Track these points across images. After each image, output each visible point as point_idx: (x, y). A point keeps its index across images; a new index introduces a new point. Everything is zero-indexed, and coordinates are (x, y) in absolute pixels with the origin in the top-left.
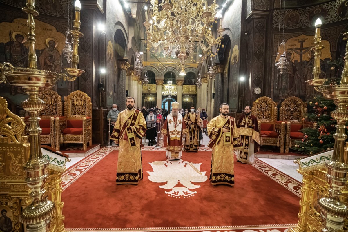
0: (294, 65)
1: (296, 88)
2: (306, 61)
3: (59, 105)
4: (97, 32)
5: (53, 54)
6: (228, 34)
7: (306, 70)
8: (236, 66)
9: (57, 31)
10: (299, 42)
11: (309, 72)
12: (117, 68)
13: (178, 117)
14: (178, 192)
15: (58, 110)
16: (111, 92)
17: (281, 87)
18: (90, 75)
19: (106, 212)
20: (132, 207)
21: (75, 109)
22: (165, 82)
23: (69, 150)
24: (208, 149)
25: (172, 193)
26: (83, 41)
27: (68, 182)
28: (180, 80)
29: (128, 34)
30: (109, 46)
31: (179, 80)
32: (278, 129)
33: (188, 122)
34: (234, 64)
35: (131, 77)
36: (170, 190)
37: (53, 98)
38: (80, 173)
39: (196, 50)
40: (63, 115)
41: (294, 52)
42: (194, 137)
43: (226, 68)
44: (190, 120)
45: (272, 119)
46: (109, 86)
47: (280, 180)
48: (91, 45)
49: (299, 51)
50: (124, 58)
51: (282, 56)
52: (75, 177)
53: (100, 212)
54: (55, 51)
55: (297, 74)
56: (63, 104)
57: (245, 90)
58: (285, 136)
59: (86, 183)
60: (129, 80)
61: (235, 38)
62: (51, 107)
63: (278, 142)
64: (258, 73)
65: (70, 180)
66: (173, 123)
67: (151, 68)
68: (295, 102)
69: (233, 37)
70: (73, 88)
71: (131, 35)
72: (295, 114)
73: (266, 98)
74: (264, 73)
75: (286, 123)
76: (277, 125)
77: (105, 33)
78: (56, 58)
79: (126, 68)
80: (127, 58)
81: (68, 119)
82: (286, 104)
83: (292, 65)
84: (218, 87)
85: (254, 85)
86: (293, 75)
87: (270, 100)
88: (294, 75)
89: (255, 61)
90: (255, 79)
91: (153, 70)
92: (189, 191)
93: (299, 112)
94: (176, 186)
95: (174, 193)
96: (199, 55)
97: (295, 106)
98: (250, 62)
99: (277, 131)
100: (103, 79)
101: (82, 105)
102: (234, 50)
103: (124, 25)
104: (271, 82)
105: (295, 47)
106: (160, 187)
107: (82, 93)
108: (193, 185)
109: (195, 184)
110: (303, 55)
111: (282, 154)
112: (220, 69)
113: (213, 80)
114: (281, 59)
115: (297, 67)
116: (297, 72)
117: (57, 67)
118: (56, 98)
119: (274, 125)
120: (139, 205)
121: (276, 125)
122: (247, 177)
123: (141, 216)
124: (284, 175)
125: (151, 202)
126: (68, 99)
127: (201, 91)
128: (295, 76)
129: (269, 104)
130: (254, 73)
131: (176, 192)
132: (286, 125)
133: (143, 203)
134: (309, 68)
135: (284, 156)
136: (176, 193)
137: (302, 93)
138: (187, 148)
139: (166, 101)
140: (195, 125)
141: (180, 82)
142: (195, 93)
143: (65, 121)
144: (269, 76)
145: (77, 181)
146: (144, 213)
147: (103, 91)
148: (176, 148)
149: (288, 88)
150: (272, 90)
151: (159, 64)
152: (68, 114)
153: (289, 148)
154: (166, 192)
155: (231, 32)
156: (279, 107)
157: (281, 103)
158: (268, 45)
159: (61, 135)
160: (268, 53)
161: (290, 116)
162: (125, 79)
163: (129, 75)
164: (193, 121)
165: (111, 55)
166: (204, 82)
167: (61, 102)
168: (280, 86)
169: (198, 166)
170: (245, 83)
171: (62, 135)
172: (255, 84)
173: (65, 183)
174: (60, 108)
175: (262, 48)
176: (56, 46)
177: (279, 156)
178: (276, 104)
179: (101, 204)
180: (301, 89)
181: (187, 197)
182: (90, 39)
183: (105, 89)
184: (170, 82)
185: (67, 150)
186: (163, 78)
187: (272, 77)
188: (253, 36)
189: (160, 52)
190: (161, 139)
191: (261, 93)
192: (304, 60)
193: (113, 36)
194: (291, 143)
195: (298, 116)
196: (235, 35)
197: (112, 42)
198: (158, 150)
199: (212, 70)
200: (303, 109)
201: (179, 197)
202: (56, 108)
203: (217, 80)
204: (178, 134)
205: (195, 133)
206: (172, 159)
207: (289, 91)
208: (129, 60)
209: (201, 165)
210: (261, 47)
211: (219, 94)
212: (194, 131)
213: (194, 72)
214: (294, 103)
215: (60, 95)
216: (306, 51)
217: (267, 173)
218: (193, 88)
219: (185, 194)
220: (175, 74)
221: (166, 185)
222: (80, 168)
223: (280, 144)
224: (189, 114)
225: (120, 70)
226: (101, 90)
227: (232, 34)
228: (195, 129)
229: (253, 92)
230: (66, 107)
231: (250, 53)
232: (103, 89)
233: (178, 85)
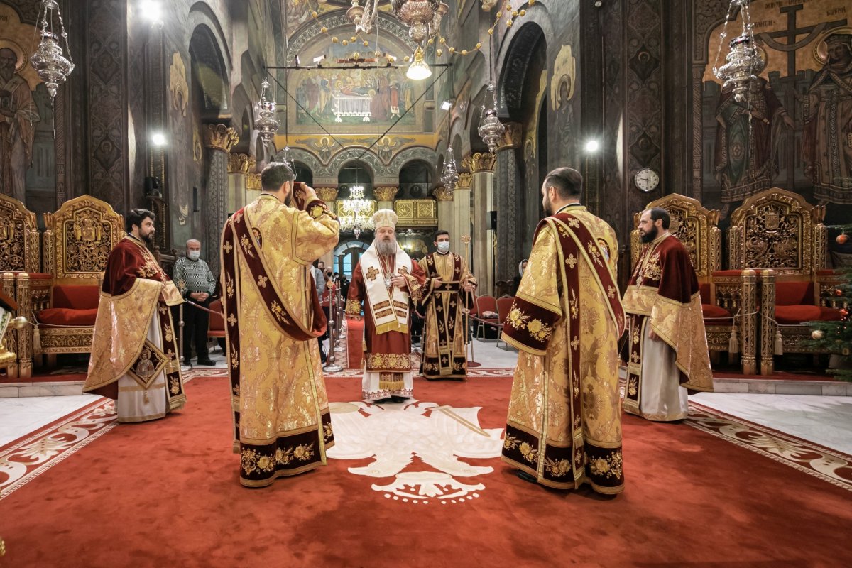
0: (768, 87)
1: (781, 163)
2: (811, 70)
3: (29, 240)
4: (137, 24)
5: (12, 90)
6: (536, 20)
7: (813, 99)
8: (567, 110)
9: (22, 22)
10: (782, 11)
11: (823, 106)
12: (199, 145)
13: (397, 256)
14: (418, 487)
15: (26, 256)
16: (184, 208)
17: (729, 161)
18: (119, 151)
19: (167, 545)
20: (261, 530)
21: (78, 252)
22: (343, 193)
23: (61, 374)
24: (492, 373)
25: (398, 490)
26: (98, 50)
27: (48, 457)
28: (386, 186)
29: (231, 42)
30: (176, 67)
31: (382, 187)
32: (728, 296)
33: (429, 282)
34: (561, 107)
35: (243, 177)
36: (390, 480)
37: (11, 219)
38: (88, 433)
39: (432, 94)
40: (41, 269)
41: (765, 46)
42: (451, 332)
43: (532, 129)
44: (437, 276)
45: (705, 266)
46: (176, 186)
47: (776, 451)
48: (120, 60)
49: (783, 40)
50: (221, 116)
51: (737, 43)
52: (73, 445)
53: (147, 545)
54: (16, 79)
55: (780, 115)
56: (41, 236)
57: (602, 181)
58: (759, 317)
59: (106, 461)
60: (237, 184)
61: (561, 26)
62: (6, 246)
63: (733, 338)
64: (644, 121)
65: (55, 453)
66: (380, 276)
67: (300, 155)
68: (779, 206)
69: (552, 23)
70: (70, 190)
71: (239, 48)
72: (781, 248)
73: (680, 200)
74: (665, 122)
75: (758, 275)
76: (724, 285)
77: (162, 23)
78: (19, 102)
79: (226, 144)
80: (229, 116)
81: (58, 283)
82: (749, 216)
83: (763, 89)
84: (507, 190)
85: (635, 162)
86: (765, 120)
87: (693, 204)
88: (770, 119)
89: (635, 86)
90: (637, 143)
91: (305, 158)
92: (456, 485)
93: (797, 239)
94: (408, 469)
95: (403, 488)
96: (440, 104)
97: (782, 219)
98: (617, 91)
99: (726, 304)
100: (160, 164)
101: (99, 238)
102: (558, 62)
103: (217, 16)
104: (691, 150)
105: (768, 29)
106: (351, 470)
107: (97, 202)
108: (465, 465)
109: (473, 462)
110: (799, 53)
111: (750, 376)
112: (511, 136)
113: (490, 175)
114: (734, 51)
115: (778, 94)
116: (780, 111)
117: (23, 127)
118: (21, 220)
119: (713, 286)
120: (283, 524)
121: (717, 285)
122: (652, 443)
123: (295, 559)
124: (783, 437)
125: (326, 515)
126: (54, 221)
127: (450, 215)
128: (774, 122)
129: (691, 218)
130: (632, 125)
131: (413, 485)
132: (758, 281)
133: (298, 519)
134: (823, 94)
135: (760, 383)
136: (413, 490)
137: (800, 176)
138: (430, 367)
139: (347, 252)
140: (453, 292)
141: (387, 189)
142: (431, 223)
143: (49, 288)
144: (683, 130)
145: (77, 455)
146: (305, 549)
147: (160, 200)
148: (393, 361)
149: (752, 163)
150: (696, 174)
151: (324, 139)
152: (56, 267)
153: (776, 359)
154: (375, 487)
155: (546, 11)
156: (724, 225)
157: (730, 213)
158: (676, 30)
159: (36, 326)
160: (676, 57)
161: (767, 252)
162: (225, 179)
163: (237, 169)
164: (447, 278)
165: (181, 95)
166: (460, 187)
167: (34, 232)
168: (724, 160)
169: (472, 414)
170: (601, 160)
171: (39, 327)
172: (637, 158)
173: (37, 459)
174: (32, 248)
175: (653, 42)
176: (17, 66)
177: (743, 384)
178: (716, 216)
179: (151, 521)
180: (799, 166)
181: (454, 501)
182: (118, 43)
183: (167, 195)
184: (357, 190)
185: (54, 375)
186: (335, 181)
187: (695, 133)
188: (623, 6)
189: (324, 104)
190: (339, 349)
191: (658, 186)
192: (804, 68)
193: (187, 43)
194: (780, 340)
195: (794, 254)
196: (561, 16)
197: (183, 56)
198: (334, 375)
199: (493, 121)
200: (812, 230)
201: (426, 502)
202: (23, 250)
203: (503, 170)
204: (399, 314)
205: (454, 318)
206: (382, 397)
207: (755, 174)
208: (234, 120)
209: (480, 411)
210: (649, 39)
211: (511, 212)
212: (453, 312)
213: (428, 159)
214: (776, 210)
215: (32, 211)
216: (809, 39)
217: (717, 430)
218: (426, 209)
219: (445, 493)
220: (371, 170)
221: (372, 465)
222: (90, 422)
223: (740, 346)
224: (432, 256)
225: (208, 152)
226: (153, 197)
227: (550, 16)
228: (453, 304)
229: (630, 186)
230: (50, 246)
231: (613, 62)
232: (161, 195)
233: (382, 200)
